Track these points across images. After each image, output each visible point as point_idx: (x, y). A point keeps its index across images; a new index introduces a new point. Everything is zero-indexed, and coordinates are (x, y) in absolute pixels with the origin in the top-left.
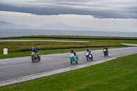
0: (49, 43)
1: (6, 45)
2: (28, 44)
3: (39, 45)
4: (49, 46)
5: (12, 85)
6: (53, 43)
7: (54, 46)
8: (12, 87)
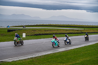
2: (40, 30)
3: (47, 31)
4: (54, 32)
7: (58, 32)
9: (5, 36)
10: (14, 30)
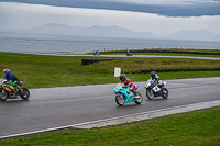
0: (184, 61)
1: (118, 62)
2: (152, 61)
3: (169, 63)
4: (185, 66)
5: (127, 124)
6: (192, 61)
7: (193, 66)
8: (128, 127)
9: (77, 72)
10: (96, 61)
